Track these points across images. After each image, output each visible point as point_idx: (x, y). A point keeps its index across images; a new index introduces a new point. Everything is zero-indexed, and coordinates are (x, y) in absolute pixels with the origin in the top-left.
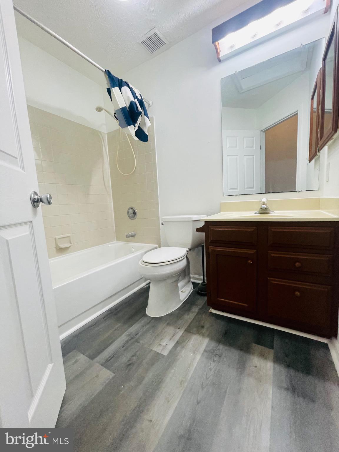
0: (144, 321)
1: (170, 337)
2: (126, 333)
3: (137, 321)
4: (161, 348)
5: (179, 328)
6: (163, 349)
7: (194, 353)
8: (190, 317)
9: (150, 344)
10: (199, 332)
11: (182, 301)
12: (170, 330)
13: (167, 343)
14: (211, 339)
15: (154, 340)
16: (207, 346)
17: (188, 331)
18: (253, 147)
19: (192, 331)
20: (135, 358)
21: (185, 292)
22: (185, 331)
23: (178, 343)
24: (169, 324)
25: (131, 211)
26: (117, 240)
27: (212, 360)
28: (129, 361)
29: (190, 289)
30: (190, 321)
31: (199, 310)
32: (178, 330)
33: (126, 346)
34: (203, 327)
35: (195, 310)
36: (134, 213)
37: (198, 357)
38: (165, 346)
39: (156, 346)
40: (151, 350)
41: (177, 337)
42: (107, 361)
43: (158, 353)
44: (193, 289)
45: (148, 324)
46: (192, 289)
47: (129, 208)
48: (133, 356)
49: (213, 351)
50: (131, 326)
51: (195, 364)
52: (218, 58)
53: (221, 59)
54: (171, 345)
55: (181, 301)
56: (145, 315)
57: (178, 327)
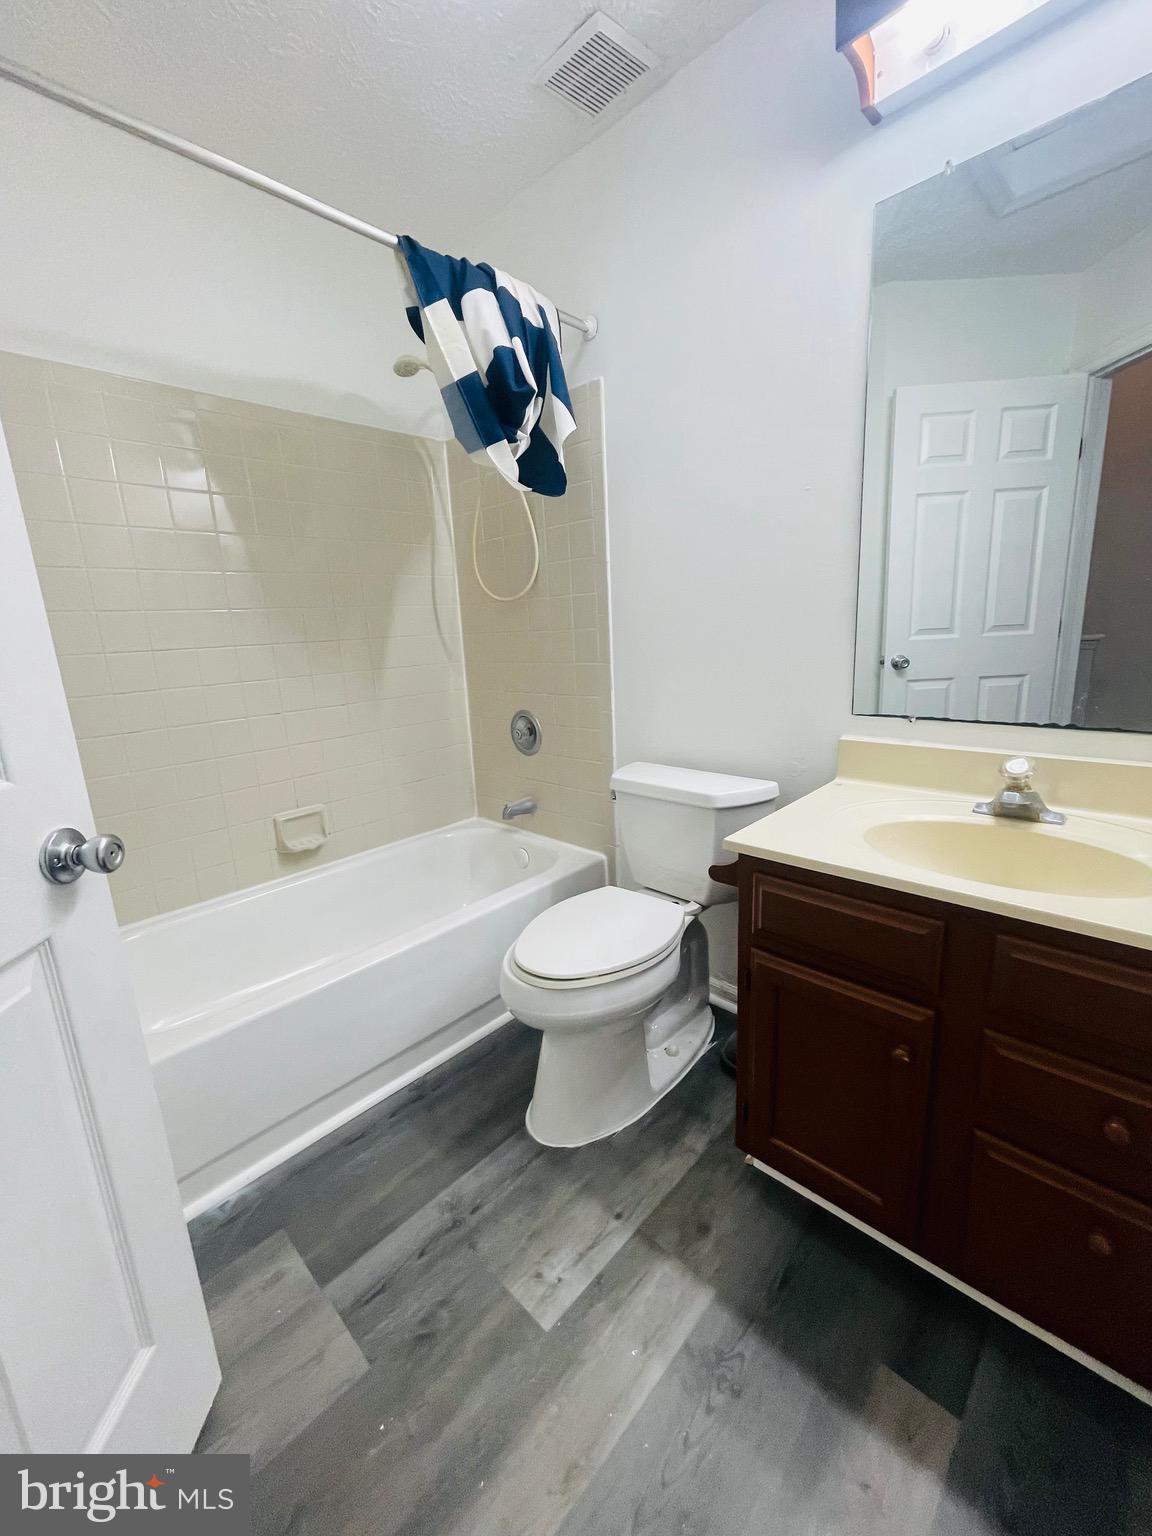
0: (510, 1153)
1: (581, 1248)
2: (444, 1196)
3: (489, 1150)
4: (540, 1290)
5: (618, 1216)
6: (544, 1298)
7: (645, 1346)
8: (669, 1170)
9: (507, 1266)
10: (683, 1252)
11: (654, 1094)
12: (587, 1215)
13: (561, 1276)
14: (724, 1298)
15: (524, 1249)
16: (699, 1327)
17: (647, 1237)
18: (1043, 450)
19: (660, 1241)
20: (444, 1313)
21: (675, 1054)
22: (638, 1232)
23: (601, 1286)
24: (588, 1189)
25: (521, 725)
26: (480, 815)
27: (704, 1400)
28: (424, 1322)
29: (697, 1042)
30: (665, 1189)
31: (712, 1143)
32: (614, 1224)
33: (432, 1253)
34: (704, 1229)
35: (697, 1141)
36: (532, 731)
37: (656, 1371)
38: (554, 1286)
39: (524, 1279)
40: (505, 1293)
41: (601, 1259)
42: (361, 1302)
43: (524, 1313)
44: (712, 1041)
45: (520, 1171)
46: (709, 1041)
47: (515, 717)
48: (443, 1303)
49: (713, 1358)
50: (465, 1168)
51: (638, 1403)
52: (864, 111)
53: (882, 112)
54: (576, 1286)
55: (652, 1094)
56: (520, 1128)
57: (618, 1210)
